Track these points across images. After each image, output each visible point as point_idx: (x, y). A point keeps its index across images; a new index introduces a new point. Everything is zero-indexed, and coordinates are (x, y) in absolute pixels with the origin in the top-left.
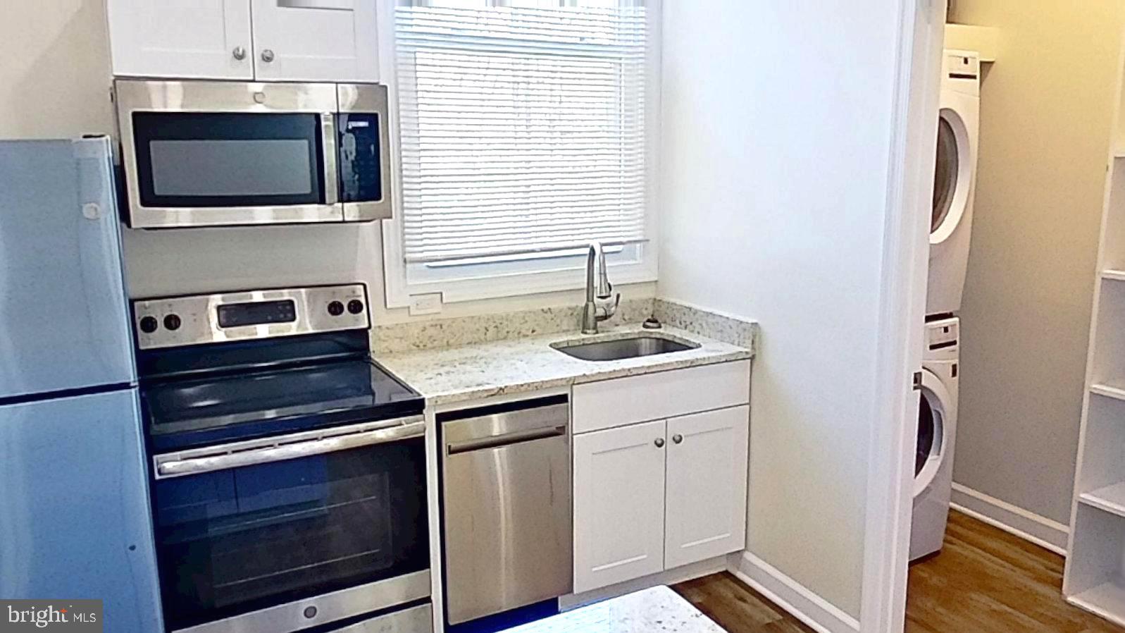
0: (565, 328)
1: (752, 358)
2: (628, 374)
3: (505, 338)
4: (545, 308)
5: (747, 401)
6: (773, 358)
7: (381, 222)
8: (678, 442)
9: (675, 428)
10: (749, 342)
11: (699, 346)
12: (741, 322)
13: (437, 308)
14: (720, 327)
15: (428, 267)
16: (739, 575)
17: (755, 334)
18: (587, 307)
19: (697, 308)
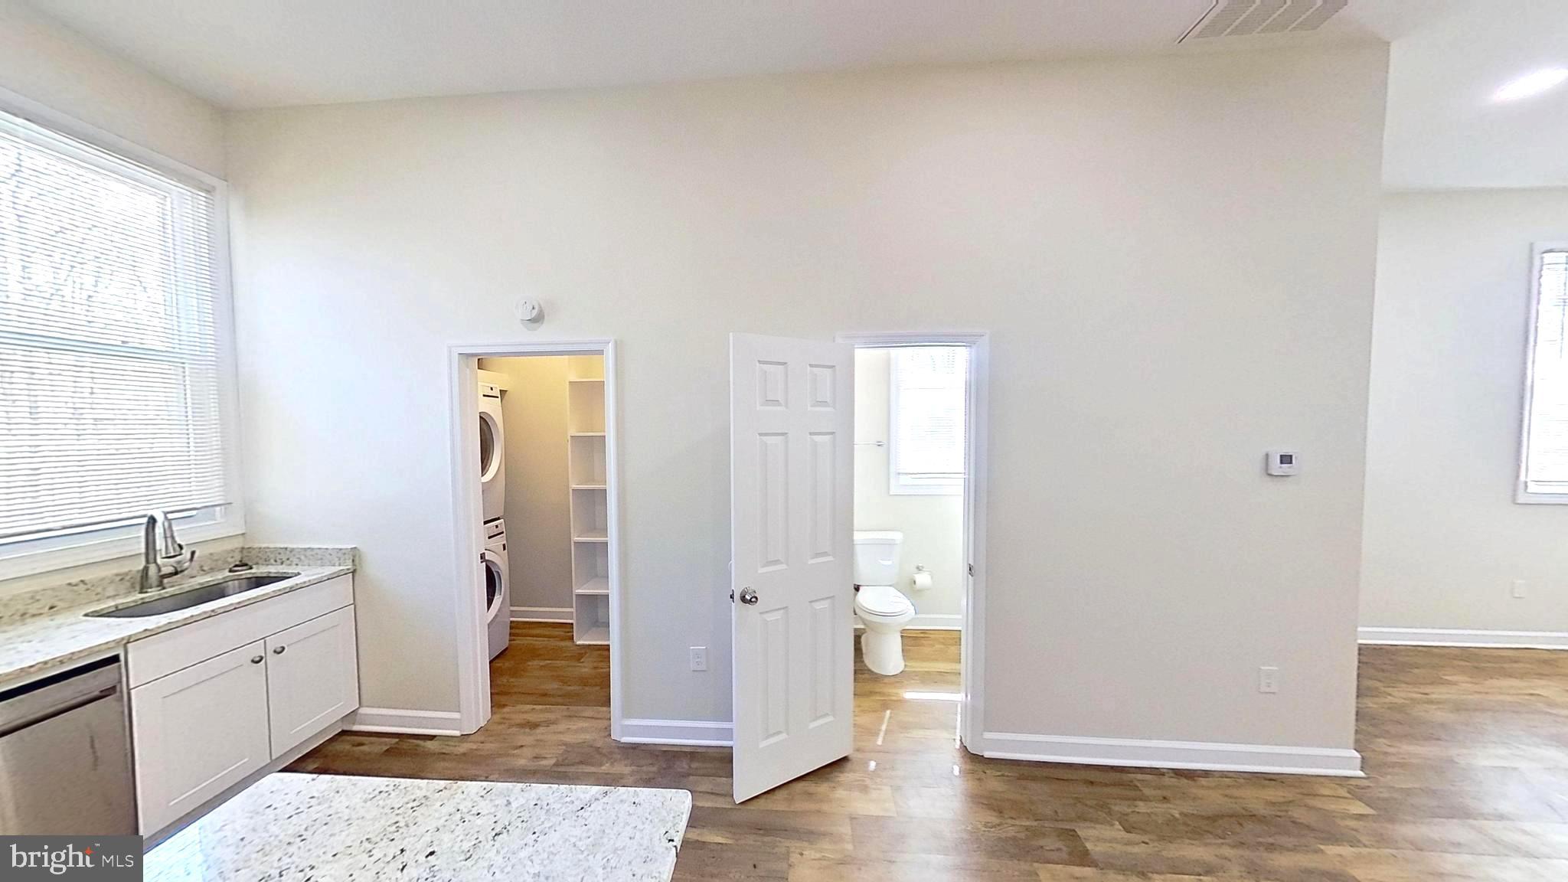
0: (110, 594)
1: (354, 572)
2: (211, 614)
5: (352, 603)
6: (372, 567)
8: (279, 652)
9: (275, 642)
10: (349, 562)
11: (298, 574)
12: (341, 549)
14: (317, 556)
16: (356, 728)
17: (355, 555)
18: (146, 569)
19: (295, 546)
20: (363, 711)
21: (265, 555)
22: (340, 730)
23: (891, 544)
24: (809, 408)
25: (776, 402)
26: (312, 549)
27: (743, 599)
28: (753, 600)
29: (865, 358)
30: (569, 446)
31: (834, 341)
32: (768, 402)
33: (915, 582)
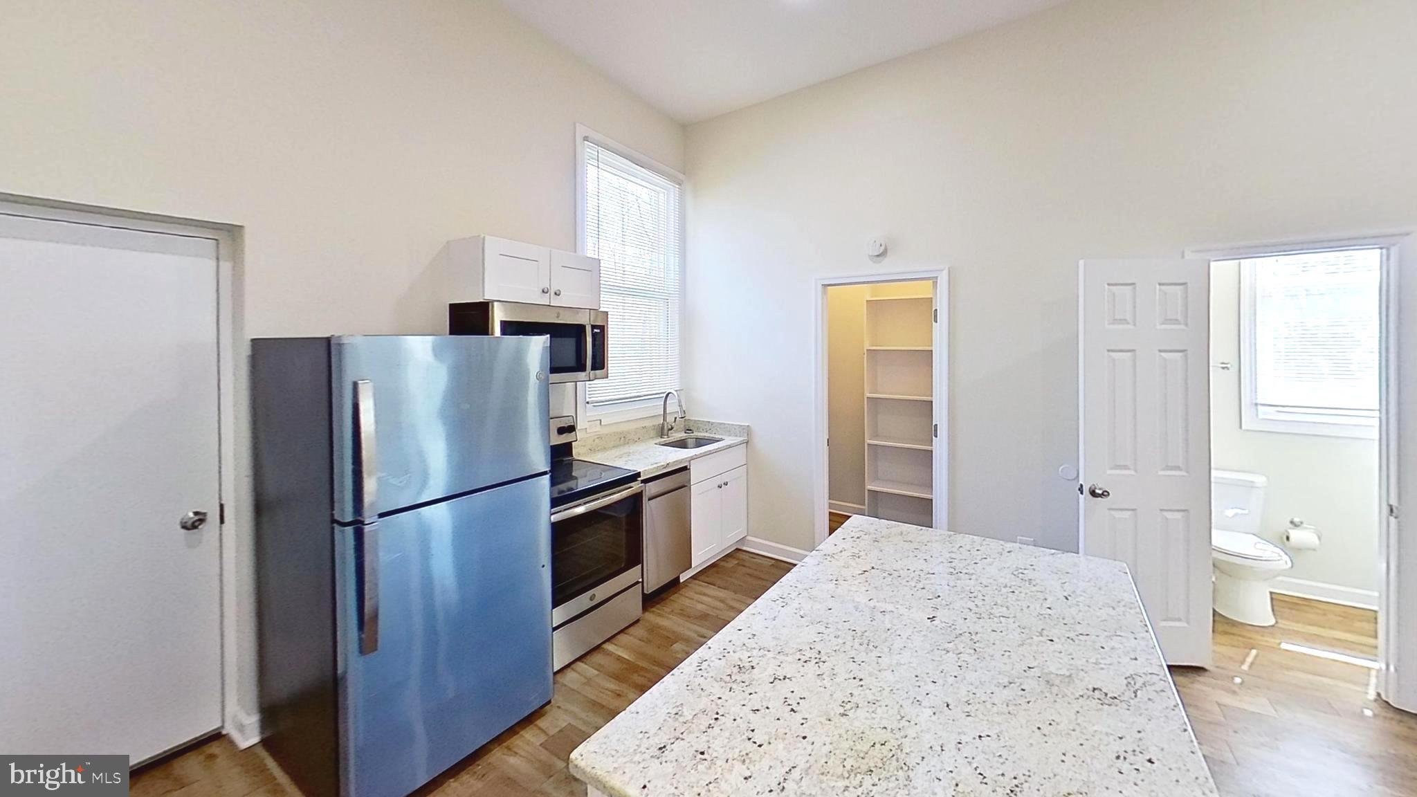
0: (651, 436)
1: (747, 443)
2: (710, 453)
3: (628, 443)
4: (643, 426)
5: (745, 463)
6: (759, 442)
7: (576, 384)
8: (727, 485)
9: (725, 478)
10: (746, 435)
11: (723, 440)
12: (741, 426)
13: (598, 428)
14: (729, 430)
15: (594, 406)
16: (744, 548)
17: (748, 430)
18: (663, 424)
19: (713, 421)
20: (749, 538)
21: (700, 425)
22: (735, 548)
23: (1251, 486)
24: (1159, 327)
25: (1124, 321)
26: (725, 424)
27: (1093, 493)
28: (1105, 493)
29: (1222, 271)
30: (865, 359)
31: (1183, 257)
32: (1115, 321)
33: (1288, 538)
